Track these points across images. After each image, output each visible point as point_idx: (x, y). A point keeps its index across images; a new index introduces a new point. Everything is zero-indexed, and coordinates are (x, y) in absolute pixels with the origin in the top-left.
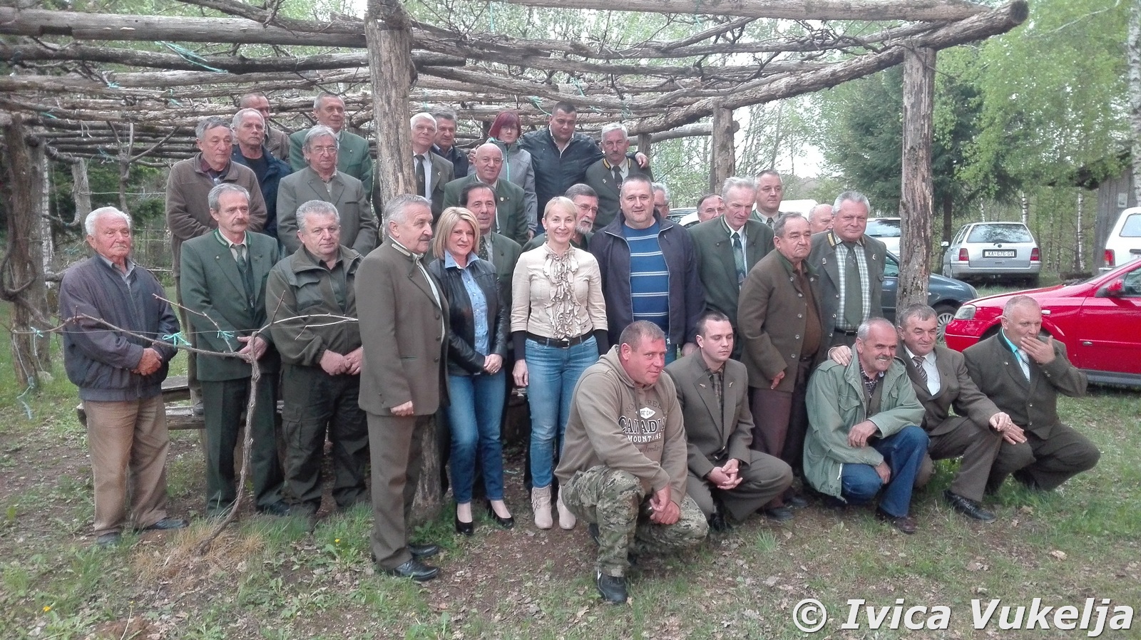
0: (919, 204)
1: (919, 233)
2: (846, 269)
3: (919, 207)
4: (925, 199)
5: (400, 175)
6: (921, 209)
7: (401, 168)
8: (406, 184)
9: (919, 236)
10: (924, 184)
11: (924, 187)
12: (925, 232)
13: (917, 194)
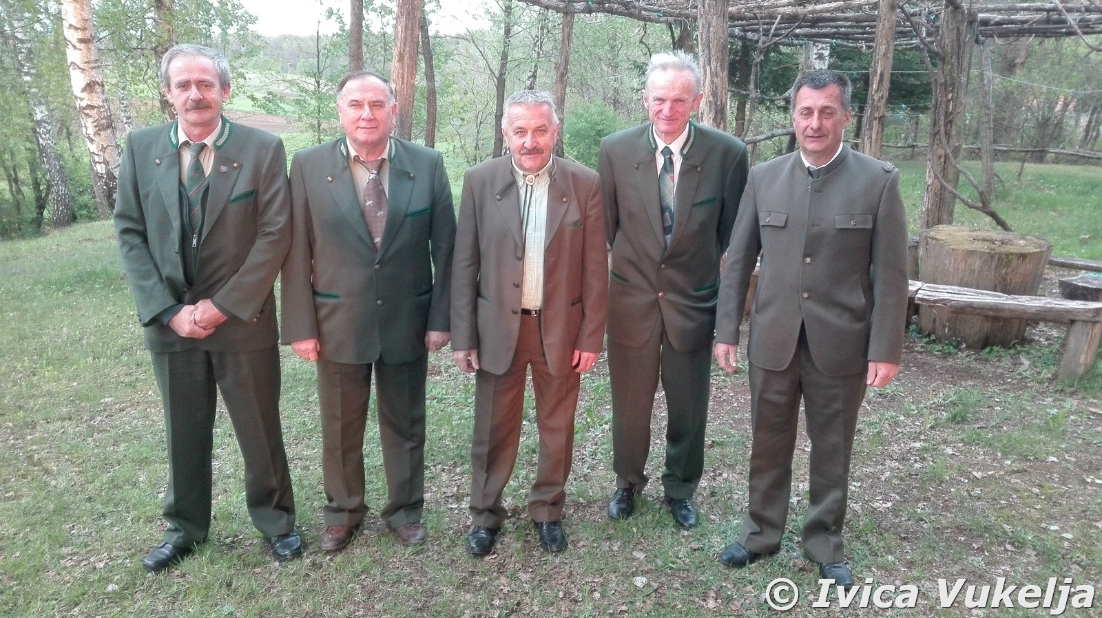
5: (708, 68)
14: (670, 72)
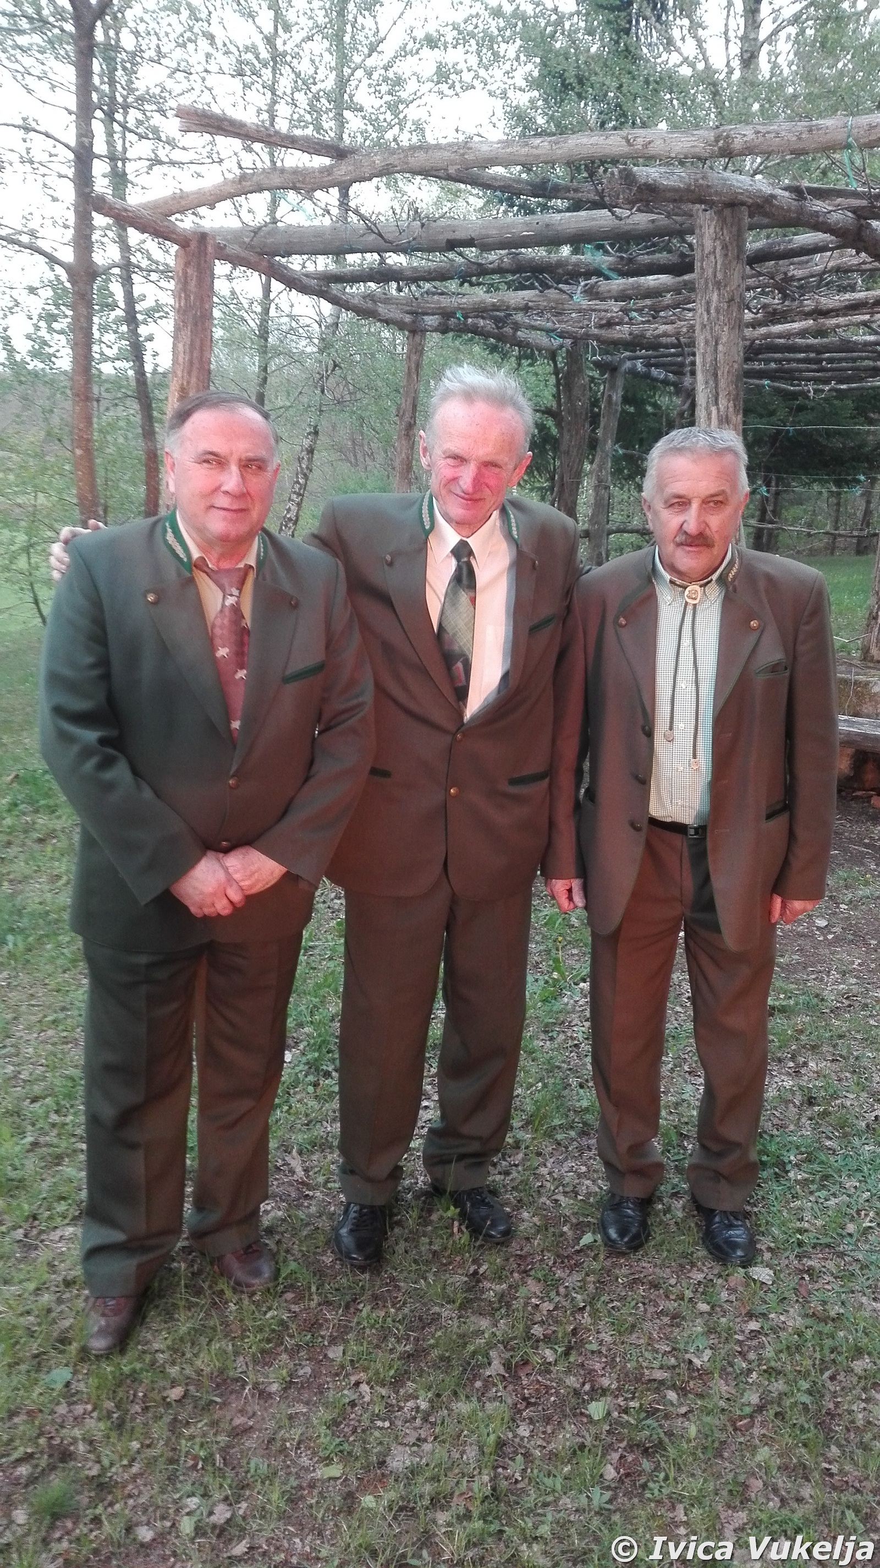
7: (717, 400)
14: (481, 407)
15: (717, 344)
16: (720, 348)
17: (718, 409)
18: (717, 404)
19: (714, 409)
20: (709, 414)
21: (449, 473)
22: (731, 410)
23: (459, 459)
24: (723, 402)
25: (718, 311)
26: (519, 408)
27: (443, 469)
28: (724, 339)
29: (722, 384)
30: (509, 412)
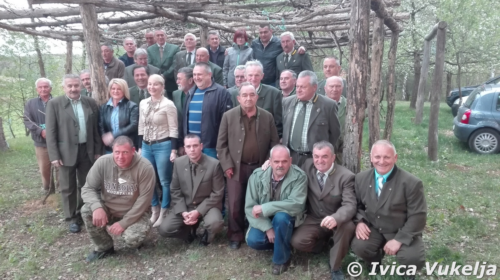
0: (352, 78)
1: (352, 96)
2: (299, 115)
3: (352, 80)
4: (356, 74)
6: (354, 81)
7: (92, 62)
8: (94, 69)
9: (352, 98)
10: (356, 65)
11: (356, 67)
12: (355, 96)
13: (352, 72)
14: (253, 66)
15: (89, 45)
16: (90, 46)
17: (93, 65)
18: (92, 64)
19: (92, 65)
20: (91, 67)
21: (250, 78)
22: (97, 65)
23: (251, 75)
24: (94, 63)
25: (88, 35)
26: (260, 66)
27: (249, 78)
28: (91, 44)
29: (93, 57)
30: (258, 66)
